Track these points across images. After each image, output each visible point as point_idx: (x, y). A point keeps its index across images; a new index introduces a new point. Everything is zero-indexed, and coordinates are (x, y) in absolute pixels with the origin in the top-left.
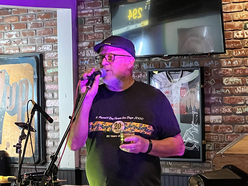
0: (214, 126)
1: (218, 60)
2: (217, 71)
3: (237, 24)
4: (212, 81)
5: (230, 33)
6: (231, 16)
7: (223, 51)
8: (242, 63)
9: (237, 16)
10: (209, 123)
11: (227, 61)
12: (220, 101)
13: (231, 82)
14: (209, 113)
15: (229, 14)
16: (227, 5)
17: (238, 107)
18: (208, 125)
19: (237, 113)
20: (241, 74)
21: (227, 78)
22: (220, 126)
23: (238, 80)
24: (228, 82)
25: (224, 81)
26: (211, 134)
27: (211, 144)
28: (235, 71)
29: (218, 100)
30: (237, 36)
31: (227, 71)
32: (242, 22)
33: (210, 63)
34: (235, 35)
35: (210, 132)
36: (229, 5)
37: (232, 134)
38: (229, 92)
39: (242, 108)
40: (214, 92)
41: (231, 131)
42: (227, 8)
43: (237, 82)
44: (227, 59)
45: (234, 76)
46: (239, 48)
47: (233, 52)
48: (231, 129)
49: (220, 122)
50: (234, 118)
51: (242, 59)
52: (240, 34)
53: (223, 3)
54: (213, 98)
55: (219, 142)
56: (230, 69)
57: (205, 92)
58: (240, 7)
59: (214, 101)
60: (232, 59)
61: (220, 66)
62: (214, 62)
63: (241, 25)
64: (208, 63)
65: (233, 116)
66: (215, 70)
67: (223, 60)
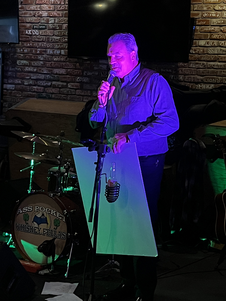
0: (9, 91)
1: (15, 48)
2: (14, 55)
3: (28, 25)
4: (10, 62)
5: (24, 31)
6: (25, 20)
7: (18, 42)
8: (30, 52)
9: (28, 20)
10: (6, 89)
11: (20, 49)
12: (14, 76)
13: (22, 63)
14: (7, 83)
15: (23, 18)
16: (22, 12)
17: (26, 80)
18: (5, 91)
19: (25, 84)
20: (29, 59)
21: (20, 61)
22: (13, 92)
23: (27, 62)
24: (20, 63)
25: (18, 62)
26: (6, 96)
27: (7, 103)
28: (25, 56)
29: (13, 75)
30: (28, 33)
31: (20, 56)
32: (31, 24)
33: (9, 50)
34: (27, 32)
35: (7, 95)
36: (23, 12)
37: (21, 97)
38: (20, 70)
39: (28, 81)
40: (11, 69)
41: (20, 96)
42: (22, 14)
43: (26, 64)
44: (21, 48)
45: (25, 60)
46: (29, 41)
47: (24, 43)
48: (20, 94)
49: (13, 89)
50: (22, 87)
51: (30, 49)
52: (30, 32)
53: (19, 10)
54: (10, 73)
55: (12, 102)
56: (22, 55)
57: (5, 69)
58: (31, 14)
59: (10, 75)
60: (23, 48)
61: (15, 52)
62: (11, 49)
63: (31, 26)
64: (8, 49)
65: (22, 86)
66: (12, 54)
67: (17, 48)
